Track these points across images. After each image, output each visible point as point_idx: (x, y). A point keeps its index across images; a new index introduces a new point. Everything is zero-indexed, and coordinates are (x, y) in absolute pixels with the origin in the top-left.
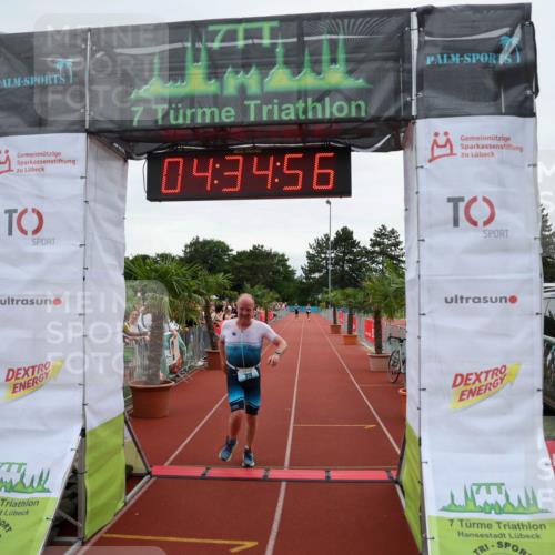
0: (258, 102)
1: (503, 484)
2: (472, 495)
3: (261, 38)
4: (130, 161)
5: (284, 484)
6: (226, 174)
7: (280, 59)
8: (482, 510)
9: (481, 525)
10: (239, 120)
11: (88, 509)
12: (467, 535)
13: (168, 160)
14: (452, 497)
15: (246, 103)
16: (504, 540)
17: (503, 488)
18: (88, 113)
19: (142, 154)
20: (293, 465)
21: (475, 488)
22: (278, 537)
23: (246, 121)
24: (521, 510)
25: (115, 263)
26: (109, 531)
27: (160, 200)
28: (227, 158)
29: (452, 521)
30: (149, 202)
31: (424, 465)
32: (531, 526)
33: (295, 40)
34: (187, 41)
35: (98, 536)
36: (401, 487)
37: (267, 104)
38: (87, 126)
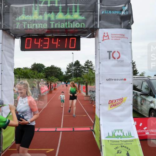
0: (54, 22)
1: (122, 130)
2: (114, 133)
3: (55, 4)
4: (15, 39)
5: (61, 132)
6: (44, 43)
7: (60, 10)
8: (116, 137)
9: (116, 141)
10: (49, 27)
11: (4, 142)
12: (113, 144)
13: (27, 39)
14: (109, 134)
15: (50, 22)
16: (122, 145)
17: (122, 131)
18: (2, 24)
19: (19, 37)
20: (63, 127)
21: (115, 131)
22: (60, 147)
23: (50, 28)
24: (127, 137)
25: (11, 69)
26: (10, 148)
27: (25, 51)
28: (45, 38)
29: (109, 141)
30: (21, 51)
31: (101, 126)
32: (129, 141)
33: (65, 5)
34: (33, 3)
35: (7, 150)
36: (94, 132)
37: (56, 23)
38: (2, 28)
